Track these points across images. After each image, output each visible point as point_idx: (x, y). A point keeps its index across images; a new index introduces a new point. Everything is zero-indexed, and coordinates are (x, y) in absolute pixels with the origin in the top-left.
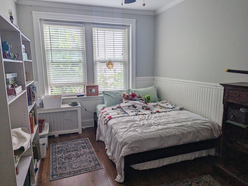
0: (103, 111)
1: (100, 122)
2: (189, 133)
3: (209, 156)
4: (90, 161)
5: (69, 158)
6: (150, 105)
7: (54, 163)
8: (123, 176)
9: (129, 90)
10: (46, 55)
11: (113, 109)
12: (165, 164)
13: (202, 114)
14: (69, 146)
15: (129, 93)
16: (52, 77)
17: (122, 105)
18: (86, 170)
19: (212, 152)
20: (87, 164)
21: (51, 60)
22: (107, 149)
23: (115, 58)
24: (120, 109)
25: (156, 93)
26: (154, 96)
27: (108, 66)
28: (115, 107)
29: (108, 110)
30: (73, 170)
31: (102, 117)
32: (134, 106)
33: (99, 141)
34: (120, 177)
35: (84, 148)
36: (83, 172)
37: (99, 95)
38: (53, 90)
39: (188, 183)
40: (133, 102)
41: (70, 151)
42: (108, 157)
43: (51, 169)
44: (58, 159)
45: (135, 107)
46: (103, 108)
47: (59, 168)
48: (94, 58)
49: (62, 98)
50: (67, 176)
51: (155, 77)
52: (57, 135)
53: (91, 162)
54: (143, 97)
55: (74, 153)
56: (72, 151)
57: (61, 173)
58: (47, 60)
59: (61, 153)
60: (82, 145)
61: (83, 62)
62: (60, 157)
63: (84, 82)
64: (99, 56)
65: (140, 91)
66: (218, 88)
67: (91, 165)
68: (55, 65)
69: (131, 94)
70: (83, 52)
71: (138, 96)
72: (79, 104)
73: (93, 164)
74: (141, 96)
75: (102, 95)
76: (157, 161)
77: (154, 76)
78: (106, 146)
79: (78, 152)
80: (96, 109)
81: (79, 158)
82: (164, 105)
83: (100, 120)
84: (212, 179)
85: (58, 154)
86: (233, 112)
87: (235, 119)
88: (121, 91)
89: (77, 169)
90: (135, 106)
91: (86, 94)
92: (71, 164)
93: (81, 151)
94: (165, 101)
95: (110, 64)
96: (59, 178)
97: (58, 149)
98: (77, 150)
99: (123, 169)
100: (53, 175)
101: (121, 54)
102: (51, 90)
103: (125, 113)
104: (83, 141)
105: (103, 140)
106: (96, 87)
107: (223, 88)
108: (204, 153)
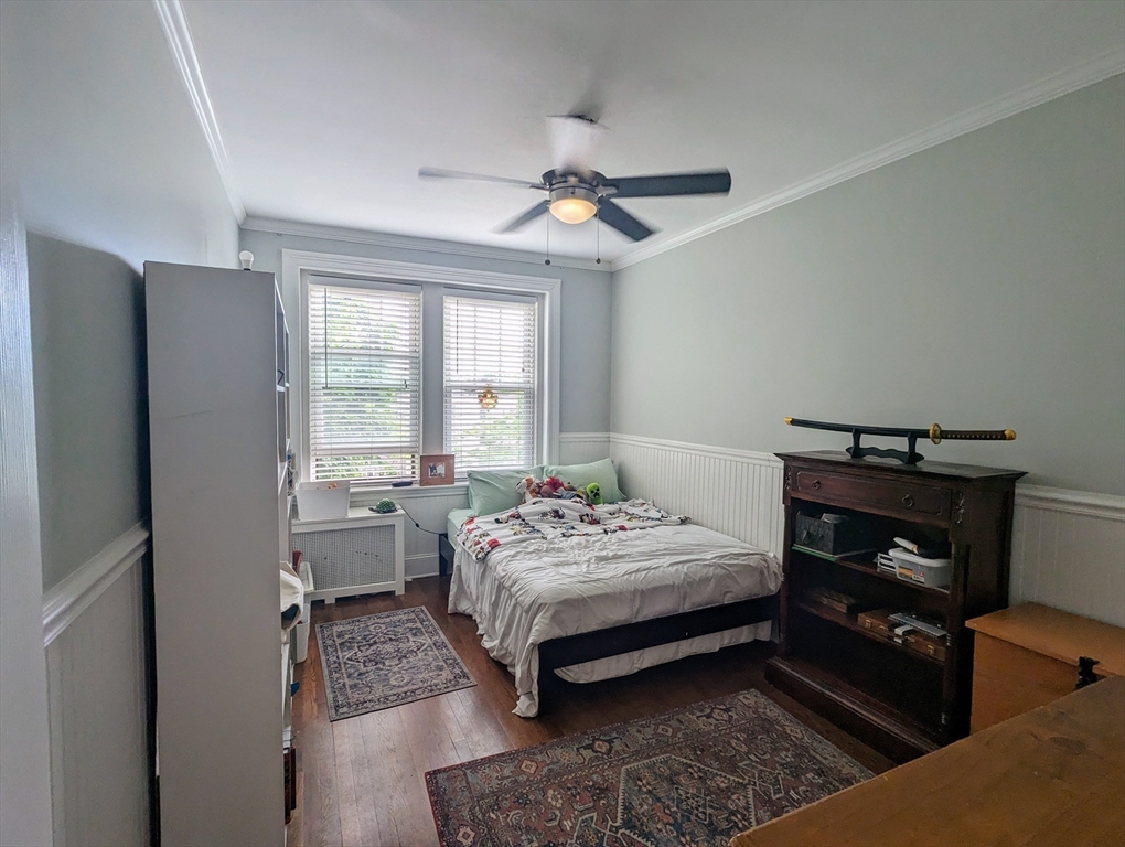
0: (471, 527)
1: (460, 560)
2: (706, 580)
3: (756, 641)
4: (440, 668)
5: (377, 660)
6: (601, 510)
7: (335, 675)
8: (536, 698)
9: (542, 468)
10: (311, 367)
11: (497, 521)
12: (645, 665)
13: (737, 534)
14: (372, 628)
15: (541, 478)
16: (322, 429)
17: (523, 510)
18: (431, 691)
19: (764, 631)
20: (431, 674)
21: (324, 380)
22: (482, 636)
23: (502, 380)
24: (519, 521)
25: (614, 477)
26: (609, 485)
27: (481, 401)
28: (503, 516)
29: (485, 524)
30: (395, 692)
31: (468, 544)
32: (557, 515)
33: (456, 614)
34: (527, 703)
35: (416, 632)
36: (423, 696)
37: (456, 484)
38: (323, 465)
39: (701, 711)
40: (555, 501)
41: (375, 643)
42: (486, 652)
43: (329, 691)
44: (345, 663)
45: (561, 517)
46: (471, 520)
47: (350, 686)
48: (445, 378)
49: (351, 490)
50: (377, 707)
51: (612, 435)
52: (330, 600)
53: (441, 670)
54: (582, 489)
55: (389, 647)
56: (384, 643)
57: (361, 699)
58: (311, 380)
59: (350, 648)
60: (410, 625)
61: (414, 388)
62: (350, 659)
63: (413, 444)
64: (460, 373)
65: (573, 471)
66: (772, 464)
67: (443, 677)
68: (336, 394)
69: (546, 479)
70: (414, 360)
71: (565, 485)
72: (398, 507)
73: (446, 674)
74: (575, 486)
75: (467, 483)
76: (624, 657)
77: (608, 431)
78: (480, 627)
79: (401, 645)
80: (446, 521)
81: (404, 661)
82: (639, 511)
83: (461, 554)
84: (763, 700)
85: (342, 651)
86: (806, 524)
87: (812, 540)
88: (518, 472)
89: (405, 689)
90: (561, 513)
91: (417, 478)
92: (386, 675)
93: (408, 641)
94: (640, 501)
95: (489, 396)
96: (355, 713)
97: (338, 637)
98: (397, 640)
99: (536, 680)
100: (337, 707)
101: (520, 370)
102: (317, 466)
103: (534, 530)
104: (412, 616)
105: (469, 611)
106: (448, 460)
107: (781, 464)
108: (743, 635)
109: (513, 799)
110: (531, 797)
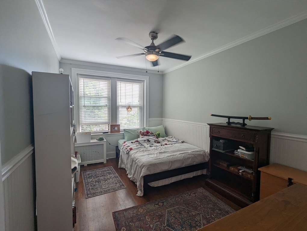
0: (125, 144)
2: (189, 158)
3: (202, 175)
4: (116, 183)
5: (99, 181)
6: (160, 139)
7: (87, 186)
8: (143, 191)
9: (144, 128)
10: (80, 101)
11: (132, 143)
12: (173, 181)
13: (197, 146)
14: (97, 172)
15: (144, 131)
16: (83, 118)
17: (139, 139)
18: (114, 190)
19: (205, 172)
20: (114, 185)
21: (83, 104)
22: (128, 174)
23: (133, 104)
24: (138, 143)
25: (164, 130)
26: (163, 132)
27: (128, 110)
28: (133, 141)
29: (128, 143)
30: (104, 190)
31: (124, 149)
32: (148, 141)
33: (121, 168)
34: (140, 192)
35: (110, 174)
36: (111, 191)
37: (120, 132)
38: (83, 128)
39: (188, 194)
40: (148, 137)
41: (98, 176)
42: (129, 179)
43: (85, 190)
44: (90, 182)
45: (150, 141)
46: (125, 142)
47: (91, 189)
48: (117, 103)
49: (91, 134)
50: (99, 194)
51: (163, 119)
52: (86, 165)
54: (155, 133)
55: (102, 178)
56: (101, 176)
57: (94, 192)
58: (80, 104)
59: (91, 178)
60: (108, 171)
61: (109, 106)
63: (109, 122)
64: (121, 102)
65: (152, 129)
66: (206, 126)
68: (87, 108)
69: (145, 131)
70: (109, 99)
71: (151, 133)
72: (104, 139)
73: (118, 185)
74: (153, 133)
75: (123, 132)
76: (167, 179)
77: (162, 117)
78: (127, 172)
79: (105, 177)
80: (118, 143)
81: (106, 181)
82: (170, 139)
83: (122, 152)
84: (204, 190)
85: (89, 179)
86: (216, 143)
87: (217, 147)
88: (138, 129)
89: (107, 189)
91: (110, 131)
92: (101, 185)
93: (107, 176)
94: (171, 137)
95: (129, 108)
96: (93, 196)
97: (88, 175)
98: (104, 176)
99: (143, 186)
100: (88, 195)
101: (138, 101)
102: (82, 128)
103: (142, 145)
104: (108, 169)
105: (124, 167)
106: (118, 126)
107: (209, 126)
108: (199, 173)
109: (137, 219)
110: (142, 219)
